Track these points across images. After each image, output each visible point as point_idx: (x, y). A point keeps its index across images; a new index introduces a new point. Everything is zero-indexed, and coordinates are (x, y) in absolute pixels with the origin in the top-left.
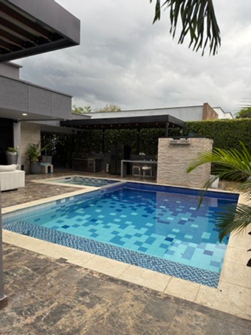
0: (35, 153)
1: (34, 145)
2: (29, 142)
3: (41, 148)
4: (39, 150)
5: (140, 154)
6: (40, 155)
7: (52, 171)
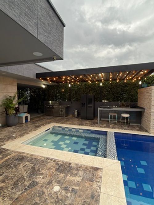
0: (10, 105)
1: (10, 97)
2: (5, 94)
3: (18, 99)
4: (15, 102)
5: (103, 101)
6: (17, 106)
7: (29, 120)
